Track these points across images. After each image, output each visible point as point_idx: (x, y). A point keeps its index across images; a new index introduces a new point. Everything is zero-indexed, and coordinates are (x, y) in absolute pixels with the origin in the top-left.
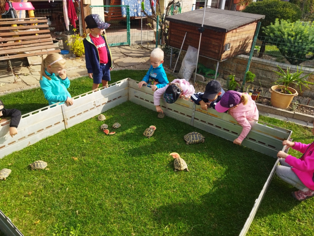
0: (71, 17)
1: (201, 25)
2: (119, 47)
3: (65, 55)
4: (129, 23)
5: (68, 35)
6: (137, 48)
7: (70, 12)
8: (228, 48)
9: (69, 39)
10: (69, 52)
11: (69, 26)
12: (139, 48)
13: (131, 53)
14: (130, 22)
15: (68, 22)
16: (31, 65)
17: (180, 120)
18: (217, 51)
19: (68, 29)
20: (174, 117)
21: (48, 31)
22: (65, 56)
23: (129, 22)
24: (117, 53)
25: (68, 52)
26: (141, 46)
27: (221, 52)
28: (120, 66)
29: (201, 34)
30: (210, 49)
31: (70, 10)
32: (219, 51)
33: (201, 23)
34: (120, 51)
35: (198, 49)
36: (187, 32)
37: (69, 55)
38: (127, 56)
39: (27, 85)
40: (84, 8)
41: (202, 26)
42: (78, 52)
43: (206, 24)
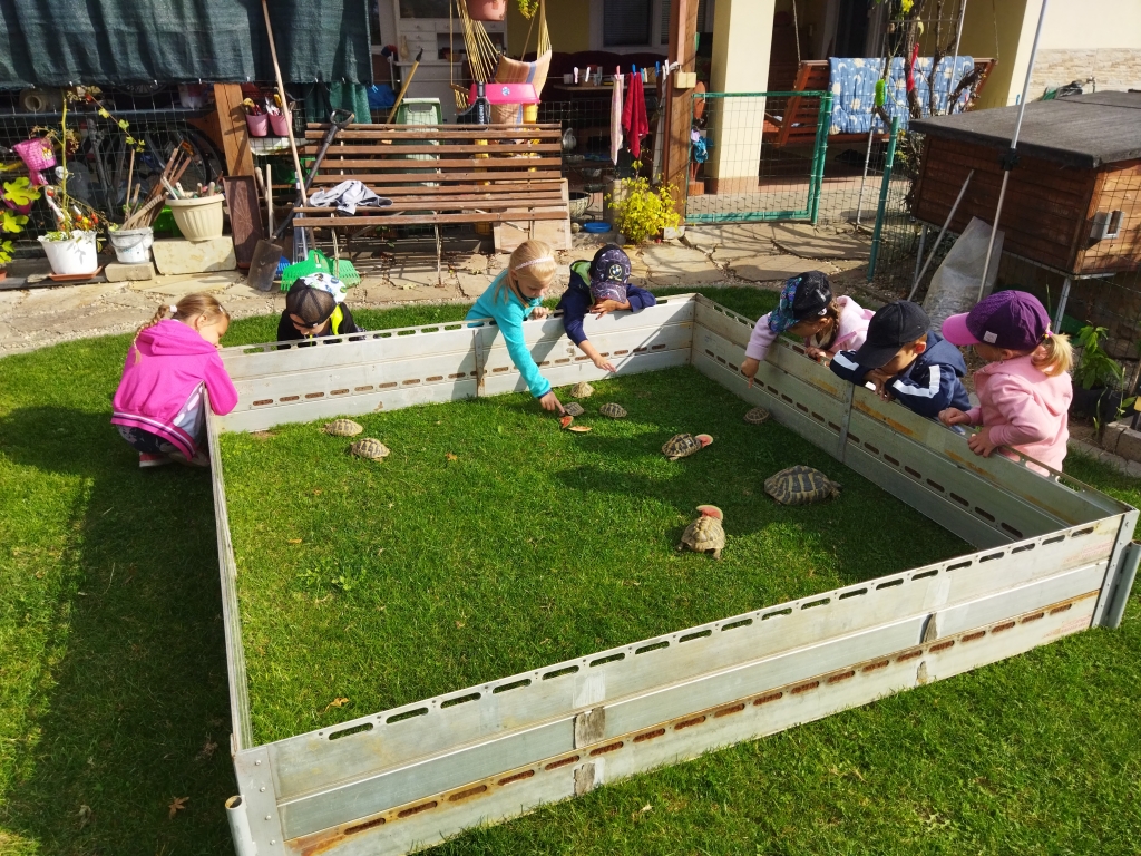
0: (628, 126)
1: (1009, 142)
2: (774, 223)
3: (596, 235)
4: (821, 150)
5: (615, 178)
6: (838, 233)
7: (630, 112)
8: (1107, 228)
9: (616, 191)
10: (611, 229)
11: (619, 151)
12: (845, 232)
13: (808, 244)
14: (825, 146)
15: (618, 140)
16: (499, 250)
17: (811, 437)
18: (1063, 238)
19: (615, 162)
20: (796, 428)
21: (558, 161)
22: (596, 238)
23: (822, 145)
24: (756, 240)
25: (607, 228)
26: (855, 226)
27: (1075, 240)
28: (741, 279)
29: (1007, 173)
30: (1043, 231)
31: (630, 106)
32: (1070, 237)
33: (1010, 138)
34: (771, 235)
35: (992, 225)
36: (976, 170)
37: (609, 235)
38: (786, 252)
39: (464, 295)
40: (674, 99)
41: (1014, 146)
42: (633, 228)
43: (1024, 140)
